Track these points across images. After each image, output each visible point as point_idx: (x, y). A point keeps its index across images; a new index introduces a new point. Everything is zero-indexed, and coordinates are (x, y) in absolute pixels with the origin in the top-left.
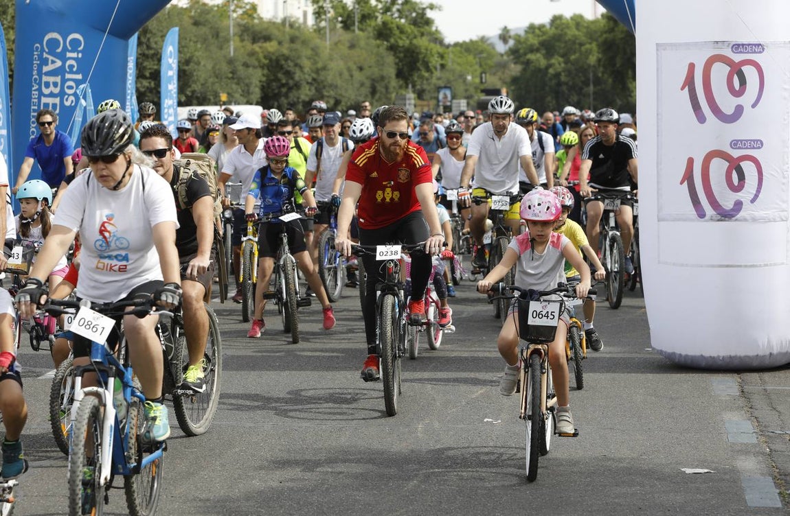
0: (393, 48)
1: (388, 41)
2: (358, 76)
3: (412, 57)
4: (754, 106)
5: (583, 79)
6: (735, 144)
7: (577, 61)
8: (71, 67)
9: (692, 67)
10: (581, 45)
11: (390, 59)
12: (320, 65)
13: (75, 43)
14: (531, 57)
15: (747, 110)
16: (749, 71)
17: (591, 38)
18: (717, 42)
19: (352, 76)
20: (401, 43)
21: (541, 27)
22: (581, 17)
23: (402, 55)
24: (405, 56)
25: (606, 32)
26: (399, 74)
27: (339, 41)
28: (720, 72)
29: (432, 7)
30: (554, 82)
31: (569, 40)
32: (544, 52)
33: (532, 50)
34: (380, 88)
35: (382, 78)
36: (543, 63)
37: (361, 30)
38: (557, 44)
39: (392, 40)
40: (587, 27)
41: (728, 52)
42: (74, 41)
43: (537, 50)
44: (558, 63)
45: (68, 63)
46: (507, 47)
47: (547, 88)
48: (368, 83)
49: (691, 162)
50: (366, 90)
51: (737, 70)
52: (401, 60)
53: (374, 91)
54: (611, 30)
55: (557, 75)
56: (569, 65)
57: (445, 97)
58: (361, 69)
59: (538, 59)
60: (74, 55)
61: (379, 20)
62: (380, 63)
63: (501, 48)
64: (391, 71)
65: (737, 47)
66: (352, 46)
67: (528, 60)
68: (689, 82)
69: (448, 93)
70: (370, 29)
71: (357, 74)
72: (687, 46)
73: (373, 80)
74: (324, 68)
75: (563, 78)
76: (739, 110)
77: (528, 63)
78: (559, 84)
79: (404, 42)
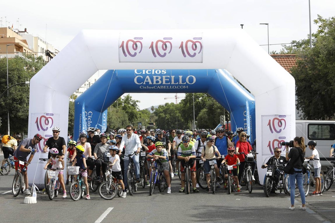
0: (127, 112)
1: (126, 111)
2: (119, 120)
3: (132, 115)
4: (284, 129)
5: (175, 120)
6: (280, 138)
7: (173, 115)
8: (89, 120)
9: (270, 121)
10: (174, 111)
11: (127, 115)
12: (110, 117)
13: (90, 114)
14: (161, 114)
15: (282, 130)
16: (283, 121)
17: (177, 109)
18: (276, 115)
19: (117, 120)
20: (129, 111)
21: (163, 106)
22: (173, 103)
23: (129, 114)
24: (130, 115)
25: (183, 108)
26: (129, 120)
27: (114, 111)
28: (276, 122)
29: (137, 101)
30: (167, 121)
31: (171, 110)
32: (164, 113)
33: (161, 112)
34: (124, 123)
35: (125, 120)
36: (164, 116)
37: (118, 107)
38: (168, 111)
39: (127, 110)
40: (176, 106)
41: (278, 117)
42: (90, 113)
43: (162, 112)
44: (168, 116)
45: (89, 119)
46: (153, 112)
47: (165, 123)
48: (121, 122)
49: (270, 142)
50: (121, 124)
51: (280, 121)
52: (129, 116)
53: (123, 124)
54: (184, 107)
55: (168, 119)
56: (171, 117)
57: (140, 125)
58: (119, 118)
59: (163, 115)
60: (90, 117)
61: (123, 105)
62: (124, 117)
63: (151, 112)
64: (127, 119)
65: (280, 116)
66: (117, 112)
67: (160, 115)
68: (269, 124)
69: (141, 124)
70: (121, 107)
71: (118, 119)
72: (269, 116)
73: (123, 121)
74: (111, 118)
75: (169, 120)
76: (281, 130)
77: (160, 116)
78: (168, 122)
79: (130, 111)
